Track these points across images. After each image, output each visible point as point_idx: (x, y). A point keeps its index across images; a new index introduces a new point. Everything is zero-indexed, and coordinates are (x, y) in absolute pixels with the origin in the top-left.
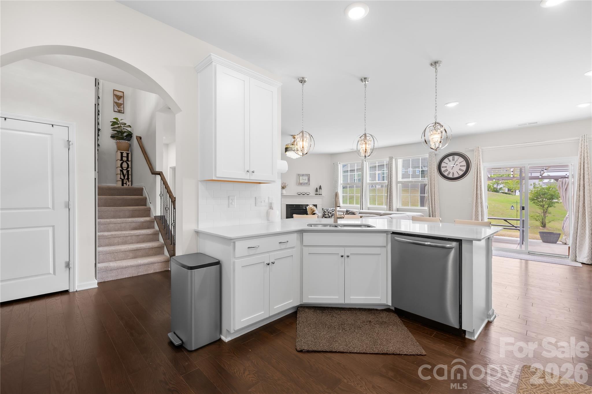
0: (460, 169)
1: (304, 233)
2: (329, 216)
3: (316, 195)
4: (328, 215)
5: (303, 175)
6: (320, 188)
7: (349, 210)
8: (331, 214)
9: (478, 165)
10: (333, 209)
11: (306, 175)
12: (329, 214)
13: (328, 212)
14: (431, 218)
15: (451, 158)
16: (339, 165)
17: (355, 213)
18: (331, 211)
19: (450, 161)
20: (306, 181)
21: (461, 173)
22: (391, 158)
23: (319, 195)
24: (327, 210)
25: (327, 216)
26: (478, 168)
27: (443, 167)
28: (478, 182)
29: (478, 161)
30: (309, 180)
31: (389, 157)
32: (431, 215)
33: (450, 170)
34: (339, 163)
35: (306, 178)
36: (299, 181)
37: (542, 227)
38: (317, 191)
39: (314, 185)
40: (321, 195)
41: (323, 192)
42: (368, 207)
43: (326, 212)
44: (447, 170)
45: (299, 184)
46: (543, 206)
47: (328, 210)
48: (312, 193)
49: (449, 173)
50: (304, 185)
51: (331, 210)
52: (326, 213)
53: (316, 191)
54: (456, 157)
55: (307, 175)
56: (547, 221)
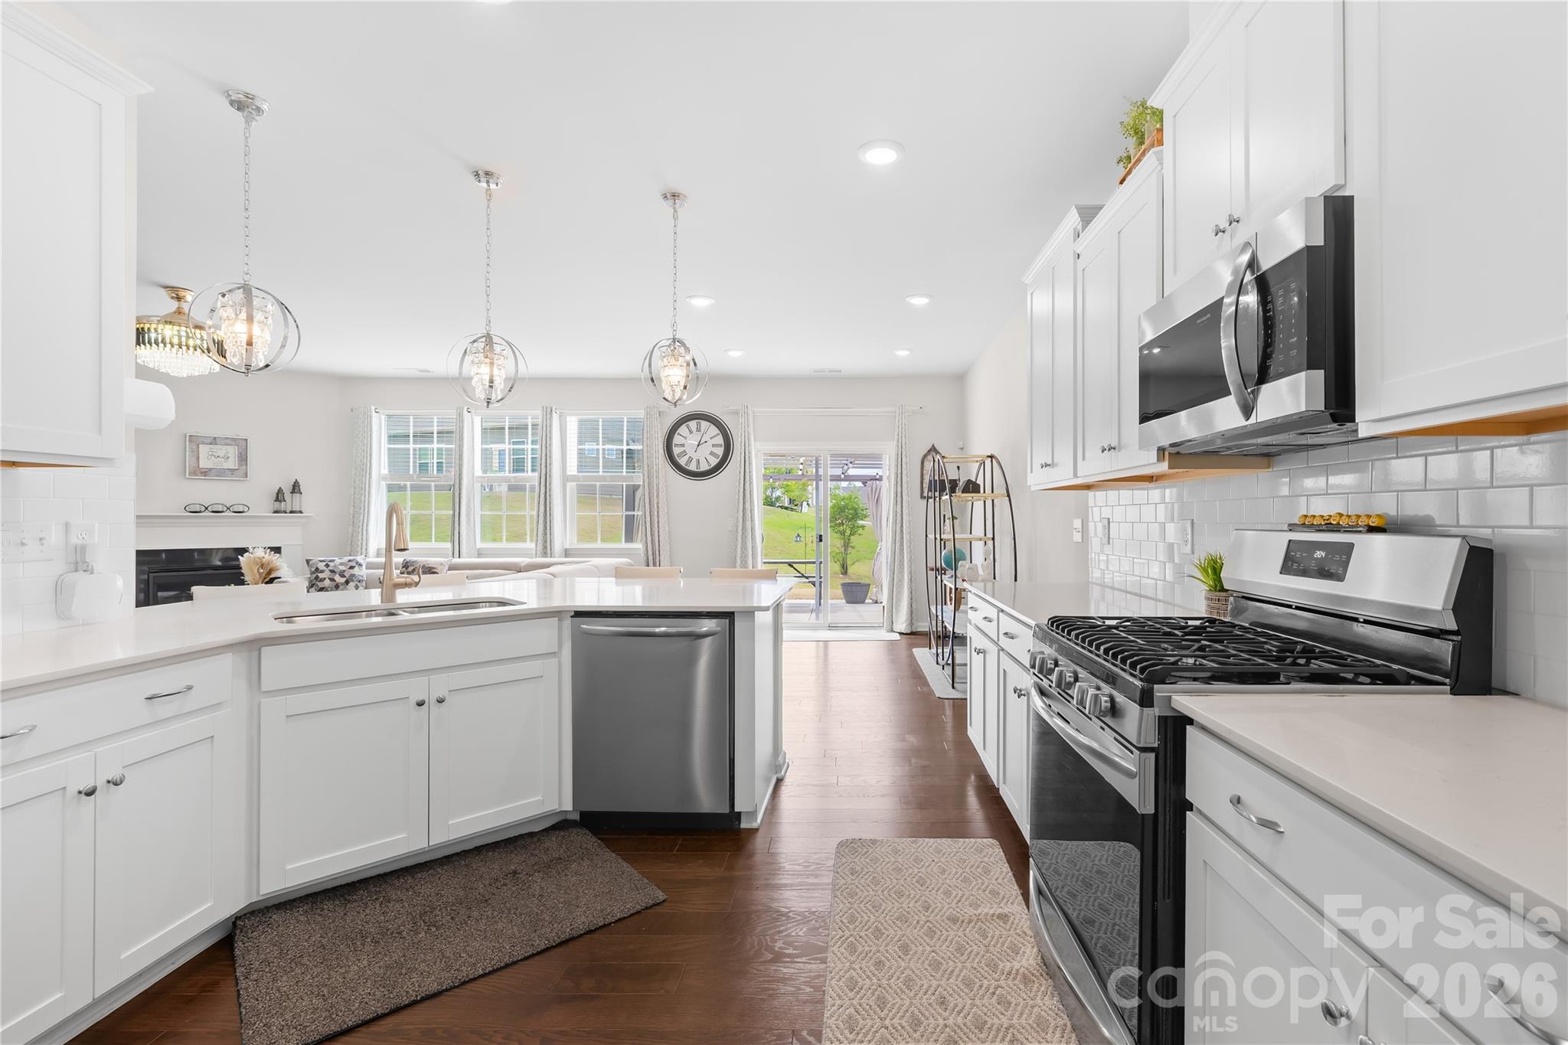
0: (712, 453)
1: (263, 649)
2: (334, 584)
3: (275, 512)
4: (332, 580)
5: (214, 441)
6: (296, 488)
7: (414, 559)
8: (343, 576)
9: (747, 445)
10: (350, 561)
11: (229, 441)
12: (337, 578)
13: (332, 571)
14: (651, 568)
15: (693, 424)
16: (374, 415)
17: (434, 568)
18: (342, 568)
19: (691, 432)
20: (232, 464)
21: (714, 462)
22: (549, 410)
23: (291, 512)
24: (327, 566)
25: (327, 583)
26: (747, 452)
27: (677, 445)
28: (746, 484)
29: (747, 436)
30: (243, 458)
31: (541, 408)
32: (651, 563)
33: (691, 453)
34: (373, 408)
35: (232, 451)
36: (194, 460)
37: (842, 574)
38: (279, 496)
39: (265, 476)
40: (301, 512)
41: (309, 501)
42: (479, 550)
43: (322, 572)
44: (684, 453)
45: (194, 473)
46: (843, 533)
47: (331, 564)
48: (262, 505)
49: (690, 460)
50: (216, 476)
51: (341, 564)
52: (321, 576)
53: (277, 500)
54: (704, 424)
55: (233, 439)
56: (849, 563)
